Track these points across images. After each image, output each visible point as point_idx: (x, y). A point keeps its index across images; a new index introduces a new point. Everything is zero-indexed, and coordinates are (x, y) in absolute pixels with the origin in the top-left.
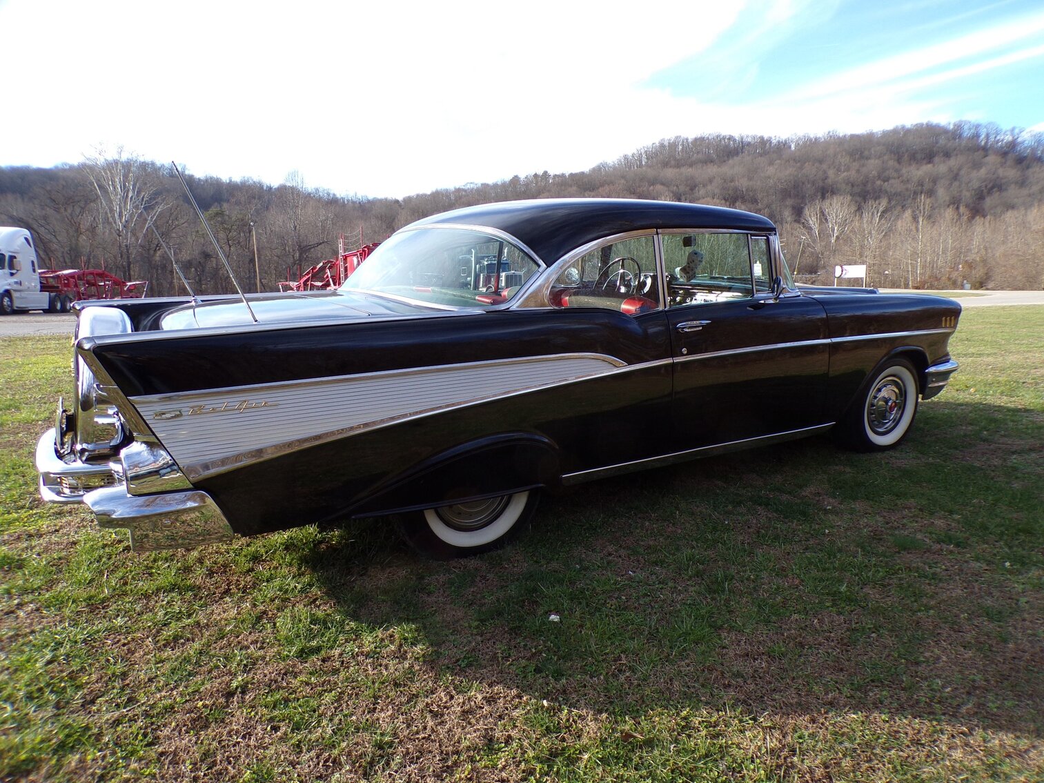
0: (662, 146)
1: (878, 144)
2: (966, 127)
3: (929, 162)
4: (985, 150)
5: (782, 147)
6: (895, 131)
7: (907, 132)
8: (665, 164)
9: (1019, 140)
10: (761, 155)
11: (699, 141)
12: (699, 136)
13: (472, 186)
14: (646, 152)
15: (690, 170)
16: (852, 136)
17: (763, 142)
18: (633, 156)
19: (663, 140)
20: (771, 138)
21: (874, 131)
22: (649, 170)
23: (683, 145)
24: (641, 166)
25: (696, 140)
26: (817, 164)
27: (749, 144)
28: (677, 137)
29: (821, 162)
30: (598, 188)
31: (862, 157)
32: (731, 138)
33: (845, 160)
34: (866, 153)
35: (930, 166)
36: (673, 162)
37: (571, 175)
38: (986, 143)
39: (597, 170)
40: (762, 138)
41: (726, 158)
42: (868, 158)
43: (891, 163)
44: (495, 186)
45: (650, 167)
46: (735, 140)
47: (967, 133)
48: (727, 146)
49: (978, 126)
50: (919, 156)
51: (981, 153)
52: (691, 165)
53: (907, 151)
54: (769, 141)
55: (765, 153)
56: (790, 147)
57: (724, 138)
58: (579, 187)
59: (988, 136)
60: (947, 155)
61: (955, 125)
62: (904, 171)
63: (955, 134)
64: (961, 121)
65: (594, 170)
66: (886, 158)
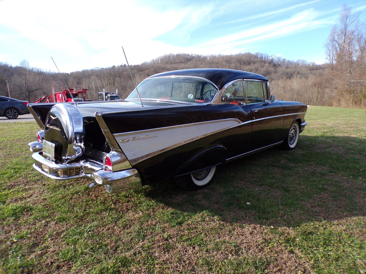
0: (165, 57)
1: (234, 59)
2: (259, 55)
3: (249, 65)
4: (264, 62)
5: (205, 58)
6: (239, 55)
7: (242, 55)
8: (167, 63)
9: (274, 59)
10: (198, 61)
11: (178, 56)
12: (178, 54)
13: (97, 69)
14: (160, 59)
15: (175, 65)
16: (226, 56)
17: (199, 57)
18: (156, 60)
19: (166, 55)
20: (201, 55)
21: (233, 54)
22: (161, 65)
23: (172, 57)
24: (158, 63)
25: (177, 55)
26: (216, 65)
27: (194, 57)
28: (170, 54)
29: (217, 64)
30: (144, 71)
31: (229, 63)
32: (188, 55)
33: (225, 63)
34: (231, 61)
35: (250, 66)
36: (169, 63)
37: (134, 66)
38: (265, 60)
39: (144, 64)
40: (198, 55)
41: (187, 62)
42: (231, 63)
43: (238, 65)
44: (106, 69)
45: (162, 64)
46: (189, 56)
47: (259, 57)
48: (187, 58)
49: (262, 54)
50: (246, 63)
51: (263, 63)
52: (176, 64)
53: (242, 61)
54: (201, 56)
55: (200, 60)
56: (207, 59)
57: (186, 55)
58: (137, 70)
59: (265, 58)
60: (254, 63)
61: (256, 54)
62: (242, 67)
63: (256, 56)
64: (257, 53)
65: (142, 64)
66: (237, 63)
